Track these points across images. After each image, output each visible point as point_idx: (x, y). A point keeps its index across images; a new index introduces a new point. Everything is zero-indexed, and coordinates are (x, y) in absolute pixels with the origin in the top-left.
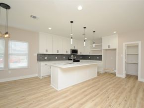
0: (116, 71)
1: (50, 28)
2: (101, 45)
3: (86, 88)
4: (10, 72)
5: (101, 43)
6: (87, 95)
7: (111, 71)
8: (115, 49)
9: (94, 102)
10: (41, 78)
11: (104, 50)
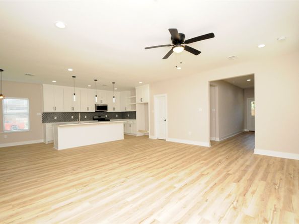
0: (149, 132)
2: (135, 98)
4: (6, 136)
5: (135, 95)
8: (147, 103)
10: (47, 143)
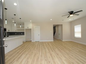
0: (32, 39)
3: (19, 51)
5: (24, 25)
6: (20, 53)
7: (29, 40)
8: (31, 29)
9: (25, 54)
11: (25, 29)
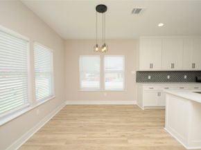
1: (161, 25)
